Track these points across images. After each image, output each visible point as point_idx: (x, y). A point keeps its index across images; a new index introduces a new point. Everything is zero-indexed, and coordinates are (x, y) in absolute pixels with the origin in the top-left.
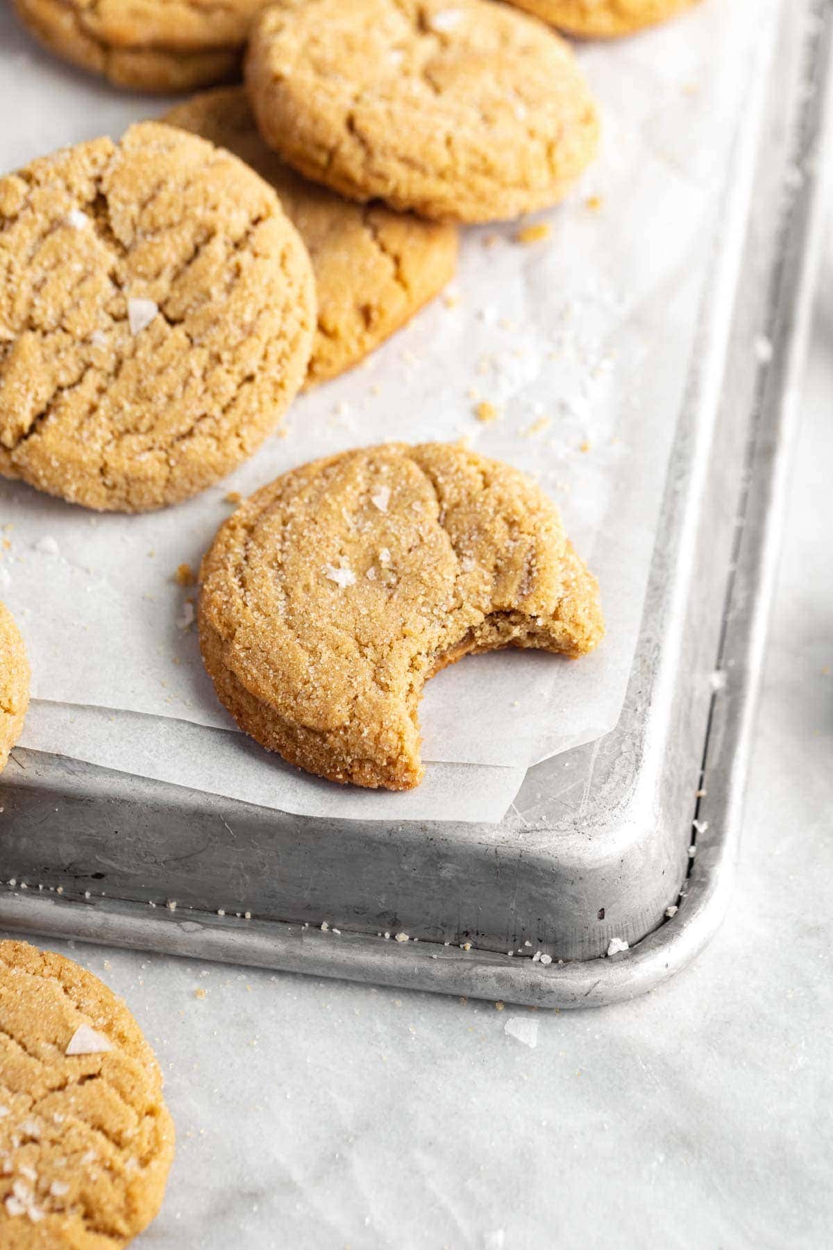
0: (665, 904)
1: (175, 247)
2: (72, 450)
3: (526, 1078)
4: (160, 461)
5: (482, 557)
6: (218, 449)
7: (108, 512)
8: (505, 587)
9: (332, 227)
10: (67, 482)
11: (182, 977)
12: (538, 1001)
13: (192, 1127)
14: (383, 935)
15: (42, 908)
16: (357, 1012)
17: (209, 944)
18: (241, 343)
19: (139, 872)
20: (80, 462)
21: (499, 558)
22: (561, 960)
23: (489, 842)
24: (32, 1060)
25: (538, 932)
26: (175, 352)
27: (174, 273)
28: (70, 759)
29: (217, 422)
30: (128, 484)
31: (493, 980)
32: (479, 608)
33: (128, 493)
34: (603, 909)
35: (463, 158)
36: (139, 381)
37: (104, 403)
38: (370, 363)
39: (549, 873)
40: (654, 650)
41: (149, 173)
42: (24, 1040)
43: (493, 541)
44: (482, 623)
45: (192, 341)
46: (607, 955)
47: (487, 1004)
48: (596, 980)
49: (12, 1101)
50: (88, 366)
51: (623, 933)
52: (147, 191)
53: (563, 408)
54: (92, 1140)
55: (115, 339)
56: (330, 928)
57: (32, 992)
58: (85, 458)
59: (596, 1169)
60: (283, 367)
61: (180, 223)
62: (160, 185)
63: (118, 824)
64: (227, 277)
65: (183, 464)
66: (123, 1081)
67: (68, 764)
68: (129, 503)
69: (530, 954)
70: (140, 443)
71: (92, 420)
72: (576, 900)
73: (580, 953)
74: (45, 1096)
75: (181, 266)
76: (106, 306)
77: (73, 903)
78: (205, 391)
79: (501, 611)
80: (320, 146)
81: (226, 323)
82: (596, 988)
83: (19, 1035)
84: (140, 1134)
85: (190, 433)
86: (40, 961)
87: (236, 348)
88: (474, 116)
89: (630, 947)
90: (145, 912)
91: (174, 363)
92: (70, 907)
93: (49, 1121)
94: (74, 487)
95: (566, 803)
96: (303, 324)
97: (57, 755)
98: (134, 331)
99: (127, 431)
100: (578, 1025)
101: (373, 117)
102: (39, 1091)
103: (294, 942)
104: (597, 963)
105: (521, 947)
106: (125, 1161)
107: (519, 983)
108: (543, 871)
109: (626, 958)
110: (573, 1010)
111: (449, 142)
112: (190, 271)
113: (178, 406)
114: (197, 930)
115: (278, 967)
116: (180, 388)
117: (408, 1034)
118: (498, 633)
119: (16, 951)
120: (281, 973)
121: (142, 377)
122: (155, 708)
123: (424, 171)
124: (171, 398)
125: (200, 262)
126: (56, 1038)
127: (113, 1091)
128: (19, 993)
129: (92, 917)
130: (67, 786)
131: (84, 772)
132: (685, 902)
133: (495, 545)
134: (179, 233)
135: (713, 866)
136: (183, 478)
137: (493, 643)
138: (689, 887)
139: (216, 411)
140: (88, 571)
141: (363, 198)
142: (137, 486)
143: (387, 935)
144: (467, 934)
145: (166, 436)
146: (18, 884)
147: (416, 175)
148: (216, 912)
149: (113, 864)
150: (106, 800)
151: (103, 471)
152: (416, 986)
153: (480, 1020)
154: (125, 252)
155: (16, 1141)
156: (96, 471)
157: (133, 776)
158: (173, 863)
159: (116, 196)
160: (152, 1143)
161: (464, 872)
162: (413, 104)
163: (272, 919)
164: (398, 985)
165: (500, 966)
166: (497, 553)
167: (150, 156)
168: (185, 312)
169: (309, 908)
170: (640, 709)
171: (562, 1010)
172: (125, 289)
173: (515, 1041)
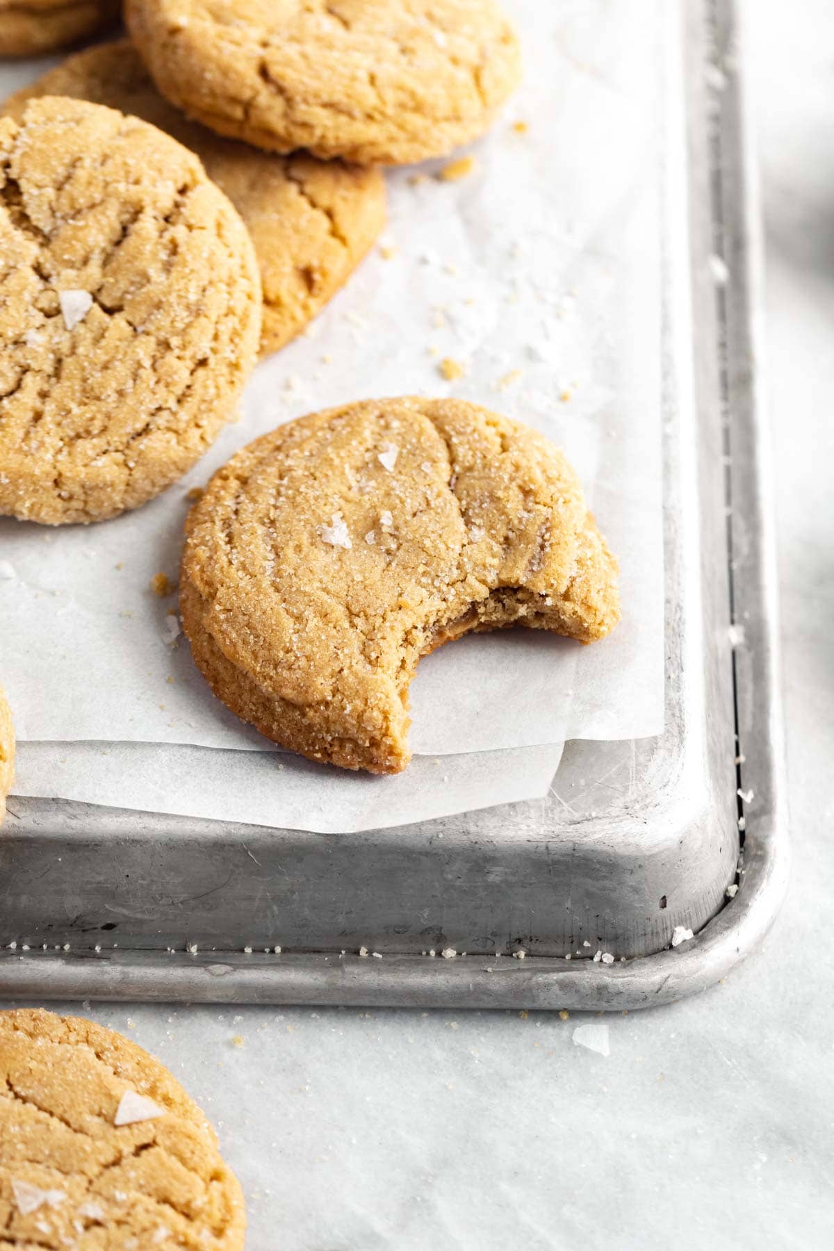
0: (724, 884)
1: (101, 230)
2: (22, 464)
3: (605, 1090)
4: (117, 464)
5: (492, 527)
6: (178, 443)
7: (64, 527)
8: (515, 562)
9: (252, 186)
10: (19, 498)
11: (215, 1026)
12: (605, 1005)
13: (257, 1189)
14: (428, 954)
15: (52, 970)
16: (411, 1040)
17: (242, 987)
18: (189, 325)
19: (154, 917)
20: (33, 475)
21: (510, 529)
22: (624, 958)
23: (538, 838)
24: (80, 1136)
25: (597, 930)
26: (118, 343)
27: (103, 256)
28: (67, 802)
29: (174, 414)
30: (85, 493)
31: (556, 987)
32: (483, 582)
33: (86, 502)
34: (664, 897)
35: (391, 96)
36: (85, 380)
37: (50, 408)
38: (314, 329)
39: (606, 865)
40: (676, 611)
41: (62, 150)
42: (67, 1116)
43: (506, 510)
44: (487, 598)
45: (135, 330)
46: (671, 947)
47: (550, 1015)
48: (665, 974)
49: (66, 1184)
50: (25, 370)
51: (686, 921)
52: (61, 171)
53: (530, 354)
54: (161, 1214)
55: (51, 337)
56: (370, 952)
57: (64, 1063)
58: (37, 472)
59: (697, 1179)
60: (236, 345)
61: (103, 202)
62: (74, 164)
63: (130, 867)
64: (163, 256)
65: (143, 465)
66: (182, 1147)
67: (68, 808)
68: (87, 513)
69: (589, 954)
70: (94, 447)
71: (39, 429)
72: (636, 890)
73: (643, 947)
74: (101, 1174)
75: (109, 249)
76: (35, 300)
77: (86, 959)
78: (157, 382)
79: (508, 587)
80: (234, 100)
81: (171, 305)
82: (667, 983)
83: (58, 1111)
84: (210, 1202)
85: (146, 430)
86: (63, 1028)
87: (184, 332)
88: (393, 48)
89: (694, 934)
90: (167, 960)
91: (120, 356)
92: (83, 965)
93: (111, 1200)
94: (28, 504)
95: (613, 786)
96: (250, 297)
97: (53, 799)
98: (69, 327)
99: (78, 436)
100: (649, 1025)
101: (288, 63)
102: (93, 1170)
103: (335, 973)
104: (664, 956)
105: (579, 949)
106: (199, 1232)
107: (584, 988)
108: (599, 862)
109: (694, 947)
110: (641, 1010)
111: (372, 80)
112: (122, 253)
113: (130, 401)
114: (226, 973)
115: (321, 1002)
116: (130, 383)
117: (470, 1058)
118: (504, 610)
119: (34, 1020)
120: (321, 1008)
121: (86, 374)
122: (159, 734)
123: (350, 115)
124: (121, 393)
125: (131, 242)
126: (101, 1108)
127: (173, 1158)
128: (50, 1065)
129: (110, 972)
130: (68, 832)
131: (87, 814)
132: (745, 879)
133: (507, 515)
134: (103, 213)
135: (767, 837)
136: (144, 479)
137: (498, 621)
138: (745, 862)
139: (172, 403)
140: (53, 594)
141: (284, 150)
142: (95, 494)
143: (433, 953)
144: (519, 941)
145: (121, 436)
146: (19, 947)
147: (343, 119)
148: (243, 951)
149: (125, 912)
150: (115, 842)
151: (57, 483)
152: (473, 1004)
153: (545, 1032)
154: (46, 241)
155: (79, 1226)
156: (50, 484)
157: (141, 812)
158: (192, 902)
159: (28, 180)
160: (223, 1211)
161: (513, 874)
162: (325, 43)
163: (305, 951)
164: (453, 1005)
165: (562, 971)
166: (509, 523)
167: (59, 132)
168: (122, 298)
169: (344, 934)
170: (673, 676)
171: (631, 1012)
172: (53, 280)
173: (585, 1051)
